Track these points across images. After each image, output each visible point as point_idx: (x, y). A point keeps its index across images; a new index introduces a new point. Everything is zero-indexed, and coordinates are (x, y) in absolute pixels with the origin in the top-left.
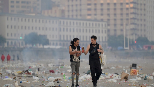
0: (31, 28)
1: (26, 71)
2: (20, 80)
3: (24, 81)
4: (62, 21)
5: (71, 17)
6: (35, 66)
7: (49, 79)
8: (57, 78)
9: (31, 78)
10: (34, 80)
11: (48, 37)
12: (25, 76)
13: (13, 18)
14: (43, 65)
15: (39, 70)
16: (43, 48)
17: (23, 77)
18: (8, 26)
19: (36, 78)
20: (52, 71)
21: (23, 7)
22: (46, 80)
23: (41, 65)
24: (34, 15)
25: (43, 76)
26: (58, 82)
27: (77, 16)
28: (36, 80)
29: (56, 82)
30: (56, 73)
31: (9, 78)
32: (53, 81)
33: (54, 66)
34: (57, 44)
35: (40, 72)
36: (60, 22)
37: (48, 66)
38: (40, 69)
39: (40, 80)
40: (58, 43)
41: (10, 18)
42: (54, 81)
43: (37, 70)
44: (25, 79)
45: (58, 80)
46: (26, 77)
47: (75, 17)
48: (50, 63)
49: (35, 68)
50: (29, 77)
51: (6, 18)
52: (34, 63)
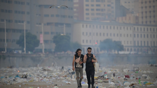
0: (106, 35)
1: (101, 77)
2: (97, 85)
3: (100, 86)
4: (136, 27)
5: (144, 23)
6: (111, 72)
7: (124, 84)
8: (132, 83)
9: (107, 83)
10: (110, 85)
11: (123, 44)
12: (101, 81)
13: (88, 25)
14: (118, 70)
15: (114, 75)
16: (118, 54)
17: (99, 82)
18: (83, 33)
19: (112, 83)
20: (127, 76)
21: (97, 14)
22: (122, 85)
23: (116, 71)
24: (108, 21)
25: (119, 81)
26: (133, 87)
27: (150, 22)
28: (112, 85)
29: (132, 86)
30: (131, 78)
31: (85, 83)
32: (128, 86)
33: (129, 71)
34: (131, 50)
35: (115, 77)
36: (135, 28)
37: (123, 71)
38: (116, 74)
39: (115, 85)
40: (133, 49)
41: (85, 25)
42: (130, 86)
43: (112, 75)
44: (101, 85)
45: (133, 84)
46: (102, 82)
47: (148, 23)
48: (125, 68)
49: (111, 74)
50: (105, 82)
51: (81, 25)
52: (109, 69)
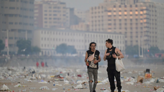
1: (58, 76)
2: (54, 83)
3: (56, 84)
4: (87, 34)
5: (94, 31)
7: (77, 82)
8: (84, 81)
9: (62, 81)
10: (65, 83)
11: (76, 48)
12: (57, 79)
13: (47, 32)
14: (71, 71)
15: (68, 74)
17: (56, 80)
18: (42, 39)
19: (67, 81)
20: (79, 76)
21: (55, 22)
22: (75, 83)
23: (70, 71)
24: (64, 29)
25: (72, 80)
26: (85, 85)
27: (99, 29)
28: (66, 83)
29: (84, 84)
30: (83, 77)
31: (44, 81)
32: (81, 84)
33: (81, 71)
35: (69, 76)
37: (76, 71)
38: (70, 74)
39: (70, 83)
41: (44, 32)
42: (82, 84)
43: (67, 75)
44: (58, 83)
45: (84, 83)
46: (58, 81)
47: (98, 31)
48: (78, 68)
49: (66, 73)
50: (61, 80)
51: (40, 31)
52: (64, 69)
